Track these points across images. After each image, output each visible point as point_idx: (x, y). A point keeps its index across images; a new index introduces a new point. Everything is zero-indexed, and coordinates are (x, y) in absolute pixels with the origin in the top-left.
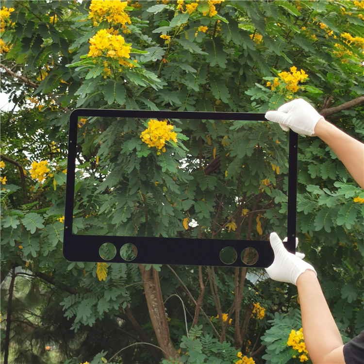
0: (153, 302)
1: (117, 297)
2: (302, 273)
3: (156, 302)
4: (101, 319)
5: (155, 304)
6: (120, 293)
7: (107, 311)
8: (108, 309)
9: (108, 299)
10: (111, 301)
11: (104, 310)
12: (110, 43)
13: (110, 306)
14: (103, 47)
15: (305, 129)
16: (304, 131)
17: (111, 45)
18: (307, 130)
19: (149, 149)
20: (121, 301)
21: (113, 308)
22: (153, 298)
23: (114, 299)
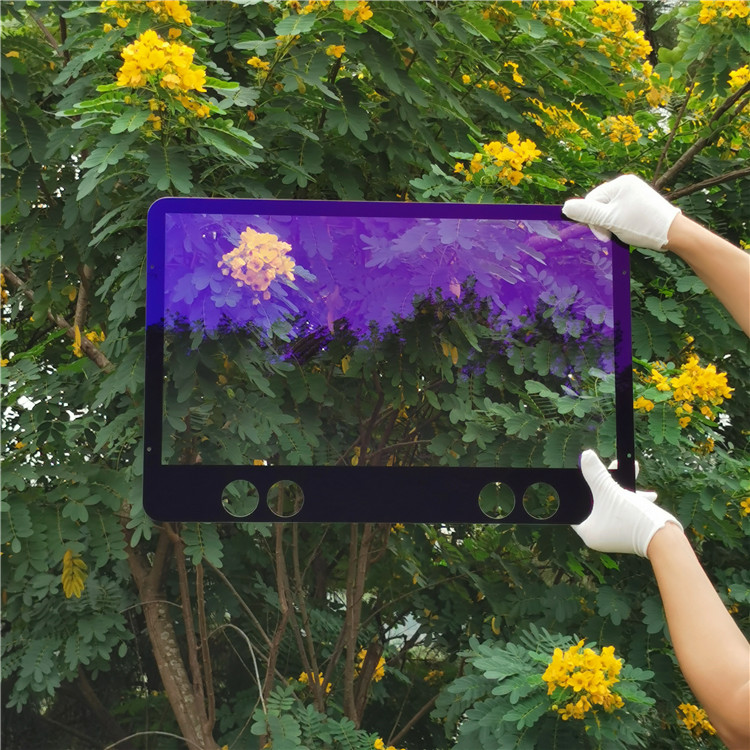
0: (167, 648)
1: (106, 634)
2: (660, 529)
3: (172, 646)
4: (71, 680)
5: (171, 650)
6: (111, 626)
7: (87, 662)
8: (88, 658)
9: (88, 639)
10: (94, 642)
11: (79, 660)
12: (168, 58)
13: (91, 651)
14: (152, 65)
15: (649, 233)
16: (647, 238)
17: (169, 62)
18: (651, 237)
19: (238, 292)
20: (115, 641)
21: (99, 656)
22: (166, 638)
23: (102, 638)
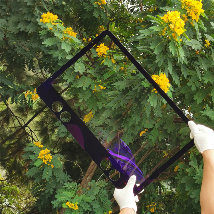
14: (171, 20)
17: (175, 22)
